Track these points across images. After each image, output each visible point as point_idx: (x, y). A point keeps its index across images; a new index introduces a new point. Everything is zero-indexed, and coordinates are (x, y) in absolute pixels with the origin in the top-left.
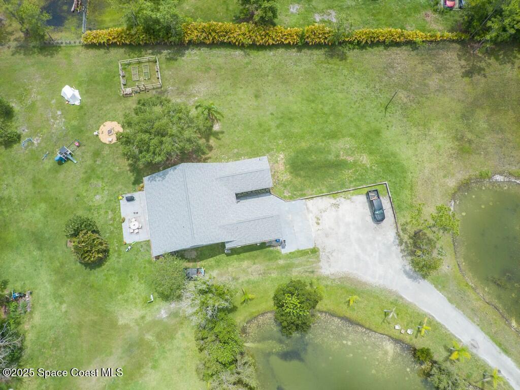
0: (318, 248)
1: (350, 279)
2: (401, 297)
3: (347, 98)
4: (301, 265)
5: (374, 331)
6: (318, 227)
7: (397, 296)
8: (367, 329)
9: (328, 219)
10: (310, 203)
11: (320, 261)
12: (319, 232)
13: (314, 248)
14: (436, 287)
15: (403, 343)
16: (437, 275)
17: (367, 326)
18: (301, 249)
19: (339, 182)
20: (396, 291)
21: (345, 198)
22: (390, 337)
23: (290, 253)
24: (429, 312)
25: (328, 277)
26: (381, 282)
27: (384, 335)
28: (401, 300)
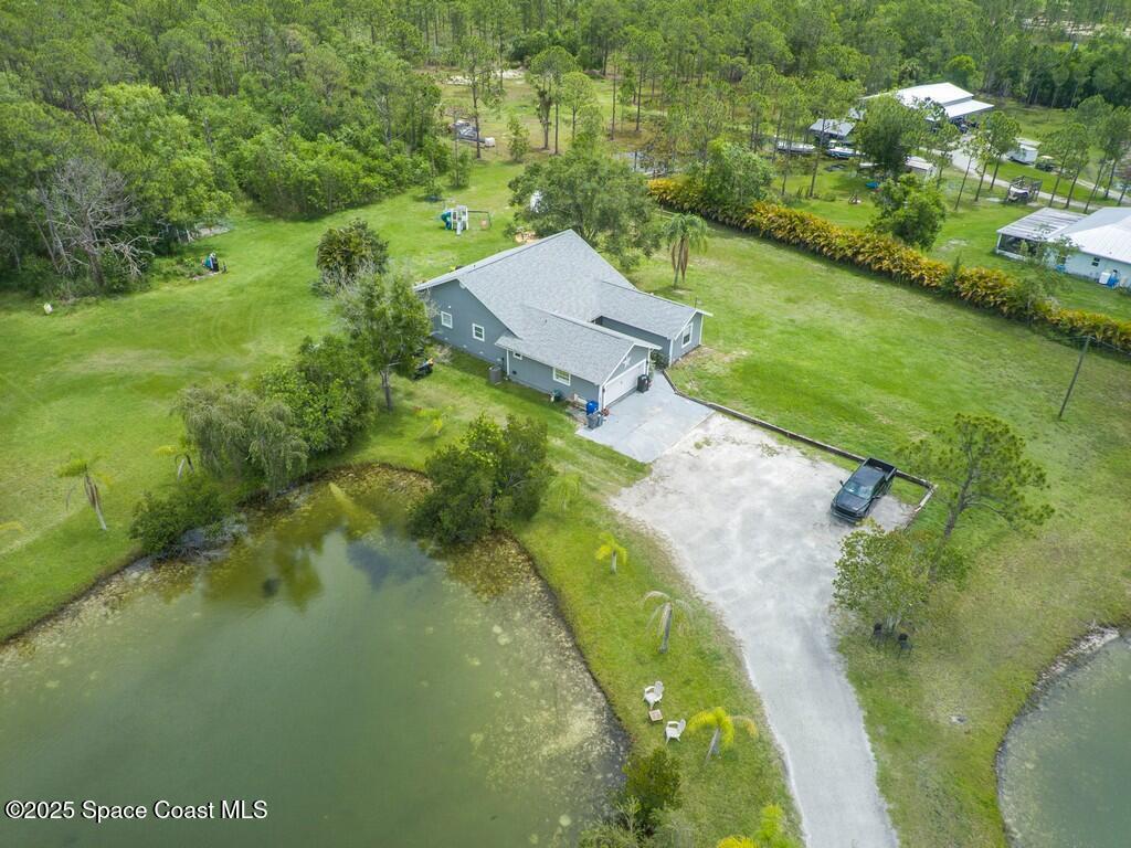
0: (651, 471)
1: (655, 548)
2: (739, 663)
4: (586, 467)
5: (586, 663)
6: (695, 452)
7: (729, 650)
8: (577, 647)
9: (723, 455)
10: (719, 421)
11: (628, 486)
12: (685, 455)
13: (643, 465)
14: (870, 722)
15: (628, 748)
16: (902, 707)
17: (585, 640)
18: (615, 449)
19: (817, 426)
20: (741, 641)
21: (803, 453)
22: (610, 704)
23: (589, 441)
24: (786, 749)
25: (612, 514)
26: (721, 603)
27: (600, 689)
28: (731, 665)
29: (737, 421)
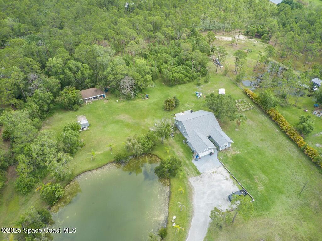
0: (201, 175)
1: (191, 191)
2: (192, 219)
3: (290, 175)
4: (190, 169)
5: (168, 208)
6: (212, 173)
7: (191, 216)
8: (169, 204)
9: (217, 177)
10: (222, 168)
11: (195, 176)
12: (209, 174)
13: (200, 173)
14: (206, 238)
15: (167, 224)
16: (213, 238)
17: (170, 204)
18: (197, 168)
19: (240, 177)
20: (194, 215)
21: (233, 182)
22: (168, 216)
23: (193, 164)
24: (189, 236)
25: (188, 181)
26: (196, 207)
27: (168, 213)
28: (190, 218)
29: (225, 169)
